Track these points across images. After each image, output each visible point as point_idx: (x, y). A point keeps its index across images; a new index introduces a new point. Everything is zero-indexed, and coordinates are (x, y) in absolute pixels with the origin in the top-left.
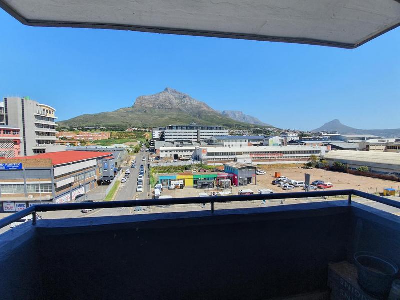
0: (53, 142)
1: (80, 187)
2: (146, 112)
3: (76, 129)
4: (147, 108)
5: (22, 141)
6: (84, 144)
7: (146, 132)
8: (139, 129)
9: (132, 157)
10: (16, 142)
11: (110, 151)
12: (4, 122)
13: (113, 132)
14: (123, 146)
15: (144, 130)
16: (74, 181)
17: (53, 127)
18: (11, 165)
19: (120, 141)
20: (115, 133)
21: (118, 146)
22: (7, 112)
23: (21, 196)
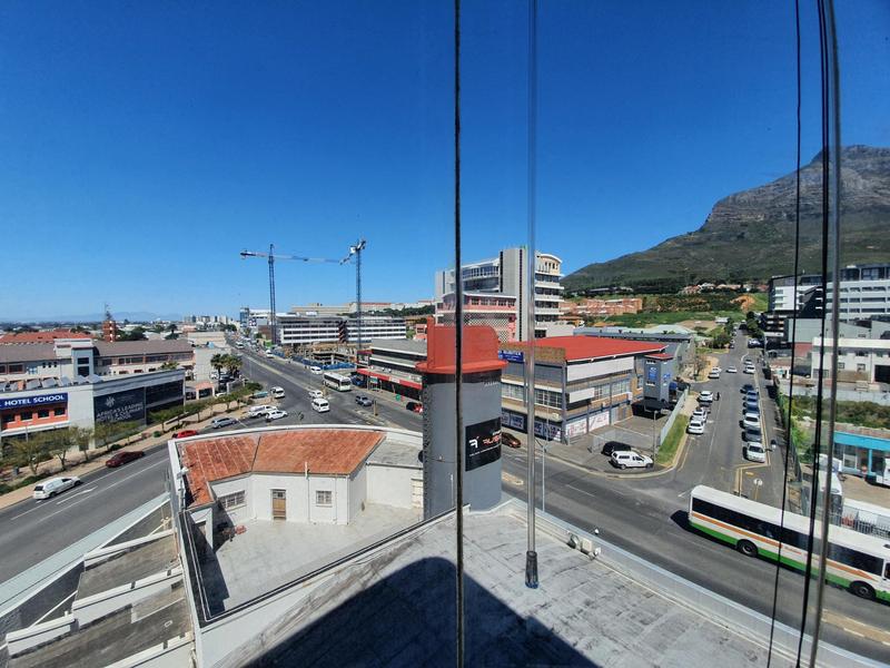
0: (555, 318)
1: (602, 409)
2: (741, 237)
3: (575, 294)
4: (745, 225)
5: (518, 316)
6: (589, 323)
7: (742, 291)
8: (718, 283)
9: (709, 358)
10: (511, 318)
11: (649, 339)
12: (498, 288)
13: (648, 296)
14: (679, 329)
15: (734, 287)
16: (593, 396)
17: (556, 292)
18: (510, 353)
19: (665, 317)
20: (652, 299)
21: (669, 328)
22: (501, 273)
23: (519, 403)
